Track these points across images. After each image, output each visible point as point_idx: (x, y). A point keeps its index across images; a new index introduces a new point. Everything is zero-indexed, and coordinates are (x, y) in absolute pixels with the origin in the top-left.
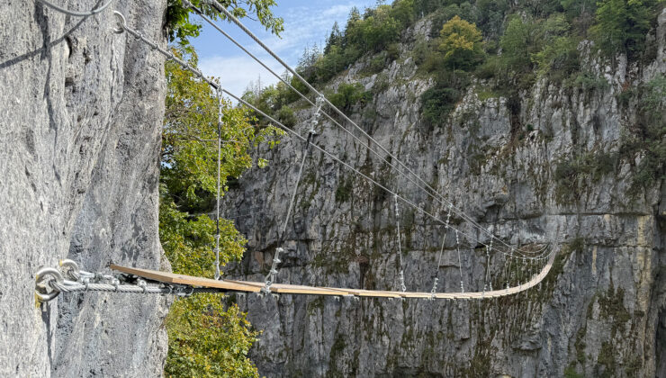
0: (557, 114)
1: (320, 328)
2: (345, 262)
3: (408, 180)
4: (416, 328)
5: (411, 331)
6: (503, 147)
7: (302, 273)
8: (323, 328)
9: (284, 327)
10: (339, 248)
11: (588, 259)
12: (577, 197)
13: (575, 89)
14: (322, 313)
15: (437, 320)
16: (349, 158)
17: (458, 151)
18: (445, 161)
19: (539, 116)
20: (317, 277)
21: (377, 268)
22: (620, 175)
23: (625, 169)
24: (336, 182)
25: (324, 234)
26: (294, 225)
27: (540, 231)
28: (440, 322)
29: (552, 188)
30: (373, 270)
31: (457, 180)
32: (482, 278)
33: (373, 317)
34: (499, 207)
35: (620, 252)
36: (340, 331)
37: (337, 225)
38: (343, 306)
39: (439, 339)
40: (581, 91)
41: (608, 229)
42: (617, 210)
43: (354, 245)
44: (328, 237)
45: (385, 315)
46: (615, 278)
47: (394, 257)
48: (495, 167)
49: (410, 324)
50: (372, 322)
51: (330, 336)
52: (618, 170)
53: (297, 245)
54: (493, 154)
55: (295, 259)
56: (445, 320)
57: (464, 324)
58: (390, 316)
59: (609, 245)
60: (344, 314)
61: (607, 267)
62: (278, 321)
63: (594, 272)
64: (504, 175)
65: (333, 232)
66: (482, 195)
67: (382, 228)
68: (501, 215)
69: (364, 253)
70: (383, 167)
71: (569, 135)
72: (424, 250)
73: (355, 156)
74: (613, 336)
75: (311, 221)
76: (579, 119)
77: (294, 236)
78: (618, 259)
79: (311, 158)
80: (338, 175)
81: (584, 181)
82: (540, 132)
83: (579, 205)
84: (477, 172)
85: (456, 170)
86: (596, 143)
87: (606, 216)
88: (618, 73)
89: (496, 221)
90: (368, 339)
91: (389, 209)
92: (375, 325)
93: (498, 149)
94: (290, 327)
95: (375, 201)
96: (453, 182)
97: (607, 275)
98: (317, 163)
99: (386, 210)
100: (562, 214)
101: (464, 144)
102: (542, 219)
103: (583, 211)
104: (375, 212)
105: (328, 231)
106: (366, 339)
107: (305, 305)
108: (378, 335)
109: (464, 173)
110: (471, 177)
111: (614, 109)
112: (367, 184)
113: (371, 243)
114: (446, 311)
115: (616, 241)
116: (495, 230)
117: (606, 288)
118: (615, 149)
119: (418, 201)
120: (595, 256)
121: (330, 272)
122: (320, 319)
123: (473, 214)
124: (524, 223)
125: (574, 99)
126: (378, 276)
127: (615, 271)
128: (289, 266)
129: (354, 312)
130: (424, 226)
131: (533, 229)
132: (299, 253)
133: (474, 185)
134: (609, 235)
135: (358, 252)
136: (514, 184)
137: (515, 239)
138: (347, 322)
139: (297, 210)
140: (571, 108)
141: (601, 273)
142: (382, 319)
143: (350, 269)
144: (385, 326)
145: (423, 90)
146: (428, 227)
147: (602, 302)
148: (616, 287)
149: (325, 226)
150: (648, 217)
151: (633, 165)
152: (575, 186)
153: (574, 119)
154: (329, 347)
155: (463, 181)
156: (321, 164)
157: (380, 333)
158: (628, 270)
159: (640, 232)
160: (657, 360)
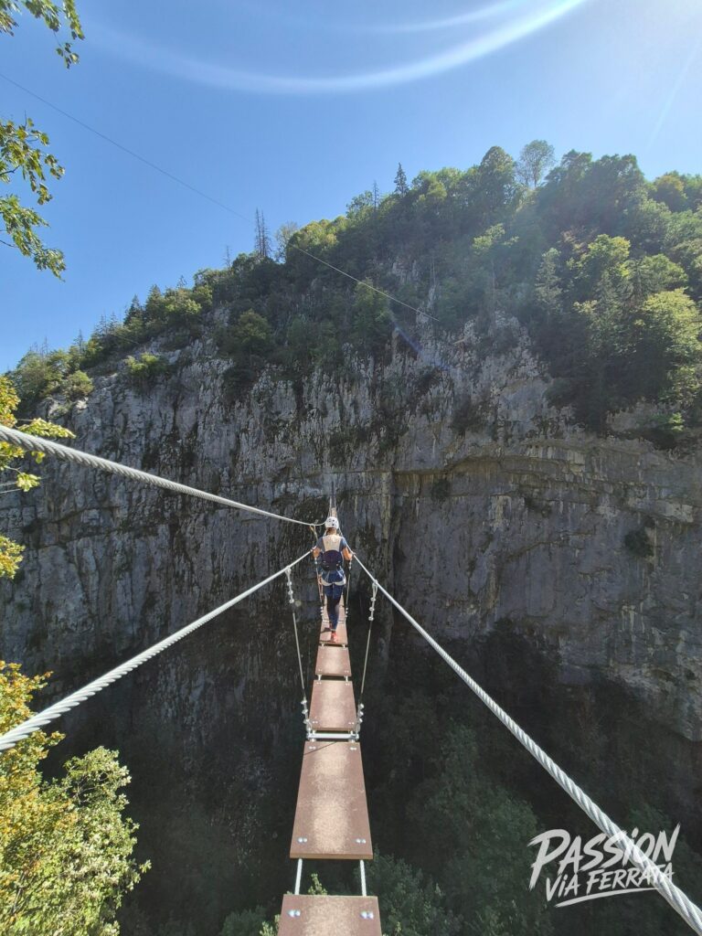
0: (329, 397)
1: (128, 591)
2: (153, 525)
3: (213, 448)
4: (223, 575)
5: (219, 578)
6: (291, 421)
7: (106, 540)
8: (132, 590)
9: (87, 596)
10: (147, 513)
11: (352, 504)
12: (344, 460)
13: (341, 379)
14: (131, 576)
15: (241, 565)
16: (155, 427)
17: (256, 423)
18: (245, 431)
19: (317, 398)
20: (123, 543)
21: (186, 528)
22: (371, 444)
23: (375, 439)
24: (142, 449)
25: (130, 500)
26: (95, 493)
27: (319, 486)
28: (244, 567)
29: (327, 453)
30: (183, 530)
31: (256, 447)
32: (277, 526)
33: (184, 571)
34: (289, 469)
35: (372, 499)
36: (150, 589)
37: (144, 491)
38: (153, 566)
39: (243, 580)
40: (345, 381)
41: (364, 482)
42: (370, 469)
43: (163, 509)
44: (134, 503)
45: (196, 568)
46: (369, 517)
47: (202, 516)
48: (286, 437)
49: (218, 572)
50: (183, 576)
51: (140, 596)
52: (371, 441)
53: (100, 513)
54: (284, 426)
55: (98, 528)
57: (263, 565)
58: (200, 568)
59: (365, 494)
60: (154, 573)
61: (364, 511)
62: (80, 591)
63: (356, 515)
64: (293, 442)
65: (139, 499)
66: (276, 460)
68: (291, 475)
69: (173, 515)
70: (189, 436)
71: (337, 412)
73: (161, 425)
74: (369, 558)
75: (115, 489)
76: (344, 402)
77: (96, 504)
78: (371, 504)
79: (112, 426)
80: (143, 442)
81: (349, 448)
82: (318, 410)
83: (346, 466)
84: (272, 441)
85: (255, 439)
86: (356, 420)
87: (363, 474)
88: (369, 370)
89: (287, 481)
90: (179, 592)
91: (197, 474)
92: (186, 578)
93: (287, 422)
94: (95, 594)
95: (183, 466)
96: (253, 448)
97: (364, 515)
98: (120, 431)
99: (194, 474)
100: (334, 473)
101: (261, 417)
102: (321, 476)
103: (348, 470)
105: (135, 496)
106: (177, 592)
107: (111, 572)
108: (189, 586)
109: (261, 442)
110: (268, 445)
111: (367, 397)
112: (174, 451)
113: (180, 505)
114: (249, 557)
115: (369, 491)
116: (287, 487)
117: (364, 525)
118: (368, 425)
119: (224, 465)
120: (356, 503)
121: (138, 536)
122: (129, 582)
123: (270, 475)
124: (308, 480)
125: (341, 387)
126: (188, 535)
127: (369, 512)
128: (90, 535)
129: (165, 571)
130: (229, 487)
131: (315, 485)
132: (102, 521)
133: (270, 452)
134: (365, 487)
135: (167, 515)
136: (300, 451)
137: (301, 493)
138: (158, 581)
139: (98, 478)
140: (338, 393)
141: (361, 515)
142: (193, 572)
143: (159, 531)
144: (195, 578)
145: (224, 368)
147: (362, 534)
148: (370, 524)
149: (131, 493)
150: (388, 473)
151: (379, 436)
152: (343, 452)
153: (341, 401)
154: (139, 606)
155: (261, 448)
156: (124, 432)
157: (191, 585)
158: (377, 511)
159: (384, 483)
160: (395, 570)
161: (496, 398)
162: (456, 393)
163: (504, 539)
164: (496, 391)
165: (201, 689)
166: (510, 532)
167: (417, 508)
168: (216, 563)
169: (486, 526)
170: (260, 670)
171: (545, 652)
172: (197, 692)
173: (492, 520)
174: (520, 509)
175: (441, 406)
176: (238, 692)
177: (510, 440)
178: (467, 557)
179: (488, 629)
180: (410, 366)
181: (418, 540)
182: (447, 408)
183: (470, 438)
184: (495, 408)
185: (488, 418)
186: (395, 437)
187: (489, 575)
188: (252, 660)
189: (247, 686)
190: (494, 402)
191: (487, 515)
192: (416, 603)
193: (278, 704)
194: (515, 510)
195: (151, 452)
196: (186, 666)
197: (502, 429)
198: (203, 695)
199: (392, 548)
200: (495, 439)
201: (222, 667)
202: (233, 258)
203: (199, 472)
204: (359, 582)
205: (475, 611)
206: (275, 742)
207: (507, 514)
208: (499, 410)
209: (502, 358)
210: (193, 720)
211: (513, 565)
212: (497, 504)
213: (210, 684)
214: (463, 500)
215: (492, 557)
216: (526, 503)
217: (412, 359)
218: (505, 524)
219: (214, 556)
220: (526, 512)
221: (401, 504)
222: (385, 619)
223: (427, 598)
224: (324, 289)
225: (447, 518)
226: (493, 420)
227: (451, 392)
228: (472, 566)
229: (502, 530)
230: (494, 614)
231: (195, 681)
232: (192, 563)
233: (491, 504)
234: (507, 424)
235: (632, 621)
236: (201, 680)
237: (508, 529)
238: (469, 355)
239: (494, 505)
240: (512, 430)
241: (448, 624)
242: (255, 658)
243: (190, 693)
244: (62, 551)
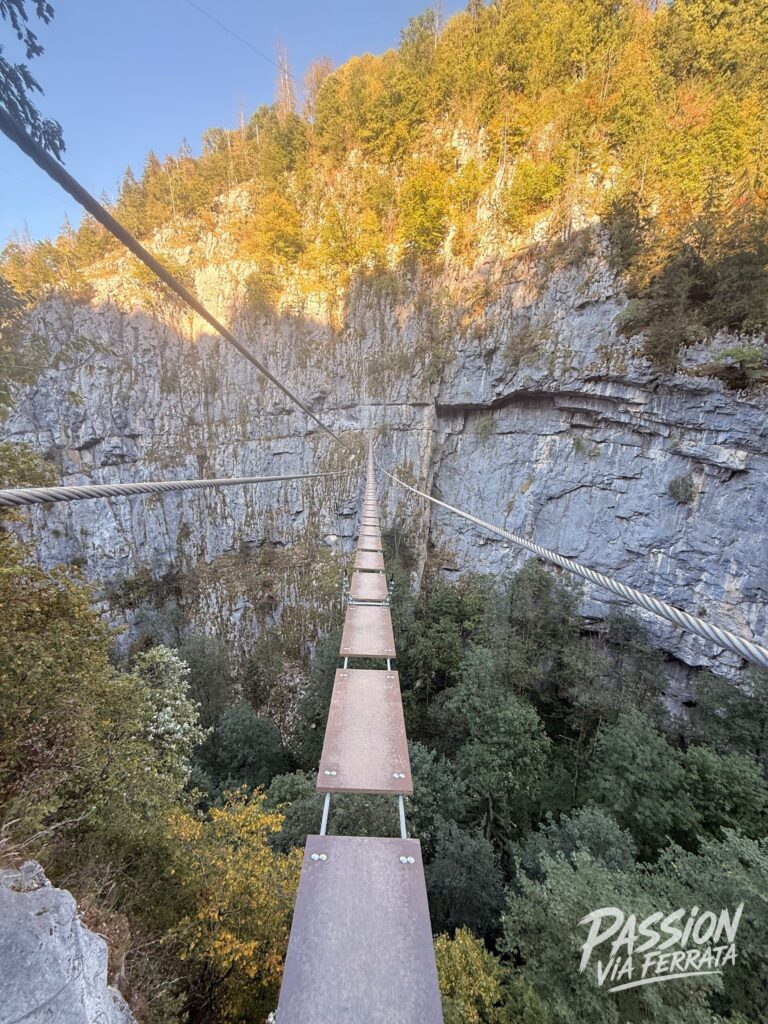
0: (369, 314)
1: (162, 521)
2: (180, 455)
3: (238, 372)
4: (257, 508)
5: (253, 511)
6: (325, 343)
7: (133, 470)
8: (165, 520)
9: (120, 524)
10: (172, 442)
11: (390, 440)
12: (384, 390)
13: (383, 293)
14: (162, 506)
15: (275, 500)
16: (171, 345)
17: (285, 344)
18: (274, 353)
19: (355, 315)
20: (151, 473)
21: (215, 459)
22: (414, 373)
23: (418, 366)
24: (159, 371)
25: (152, 428)
26: (114, 419)
27: (356, 419)
28: (278, 501)
29: (365, 381)
30: (212, 461)
31: (286, 372)
32: (311, 461)
33: (216, 504)
34: (324, 398)
35: (412, 435)
36: (184, 521)
37: (165, 418)
38: (184, 497)
39: (277, 514)
41: (404, 416)
42: (411, 401)
43: (189, 439)
44: (157, 431)
45: (228, 500)
46: (408, 454)
47: (231, 447)
48: (319, 361)
49: (252, 506)
50: (215, 508)
51: (174, 526)
52: (414, 368)
53: (122, 441)
54: (317, 349)
55: (122, 456)
56: (282, 499)
57: (298, 500)
58: (232, 501)
59: (405, 429)
60: (186, 505)
61: (403, 446)
62: (113, 519)
63: (394, 451)
64: (326, 369)
65: (163, 426)
66: (309, 388)
67: (216, 419)
68: (325, 406)
69: (200, 446)
70: (211, 357)
71: (378, 336)
72: (260, 440)
73: (177, 342)
75: (135, 415)
76: (386, 321)
77: (117, 431)
78: (411, 440)
79: (122, 341)
80: (159, 362)
81: (389, 376)
82: (355, 330)
83: (385, 397)
84: (304, 367)
85: (285, 363)
86: (398, 345)
87: (404, 406)
88: (416, 282)
89: (321, 412)
90: (214, 524)
91: (221, 400)
92: (219, 511)
93: (321, 344)
94: (128, 523)
95: (206, 392)
96: (283, 374)
97: (403, 453)
98: (131, 348)
99: (219, 402)
100: (373, 405)
101: (291, 336)
102: (357, 408)
103: (388, 402)
104: (207, 404)
105: (157, 424)
106: (211, 523)
107: (142, 501)
108: (223, 518)
109: (292, 367)
110: (299, 369)
112: (195, 374)
113: (206, 435)
114: (282, 491)
115: (409, 426)
116: (321, 419)
117: (402, 462)
118: (412, 350)
119: (251, 392)
120: (395, 438)
121: (166, 466)
122: (161, 512)
124: (344, 412)
125: (382, 302)
126: (217, 467)
127: (408, 448)
128: (114, 464)
129: (196, 502)
130: (259, 417)
131: (351, 418)
132: (125, 449)
133: (301, 378)
134: (404, 421)
135: (193, 445)
136: (334, 376)
137: (335, 427)
138: (190, 512)
139: (114, 403)
140: (379, 309)
141: (399, 451)
142: (225, 505)
143: (187, 462)
144: (228, 510)
145: (246, 273)
146: (262, 418)
147: (399, 472)
148: (408, 461)
149: (152, 420)
150: (431, 407)
151: (423, 364)
152: (382, 381)
153: (382, 321)
154: (174, 537)
155: (292, 374)
156: (136, 349)
157: (224, 517)
158: (416, 448)
159: (426, 419)
160: (431, 509)
161: (560, 322)
162: (514, 315)
163: (546, 481)
164: (560, 313)
165: (241, 611)
166: (553, 474)
167: (459, 446)
168: (248, 497)
169: (529, 467)
170: (296, 596)
171: (570, 588)
172: (238, 615)
173: (537, 461)
174: (567, 450)
175: (495, 331)
176: (277, 614)
177: (567, 374)
178: (506, 498)
179: (519, 566)
181: (457, 479)
182: (503, 332)
183: (524, 370)
184: (557, 335)
185: (547, 347)
186: (441, 366)
187: (526, 516)
188: (289, 589)
189: (285, 610)
190: (557, 327)
191: (532, 455)
192: (450, 541)
193: (315, 626)
194: (562, 450)
195: (169, 374)
196: (225, 592)
197: (561, 360)
198: (243, 617)
199: (430, 485)
200: (552, 372)
201: (261, 593)
203: (224, 399)
204: (394, 520)
205: (508, 550)
206: (312, 657)
207: (552, 455)
208: (560, 337)
209: (574, 272)
210: (235, 637)
211: (552, 506)
212: (544, 444)
213: (249, 608)
214: (508, 439)
215: (532, 498)
216: (574, 444)
218: (549, 464)
219: (246, 489)
220: (573, 454)
221: (442, 441)
222: (418, 554)
223: (461, 537)
225: (490, 457)
226: (552, 349)
227: (509, 312)
228: (510, 507)
229: (545, 471)
231: (235, 605)
232: (224, 496)
233: (537, 444)
234: (567, 354)
235: (659, 563)
236: (240, 604)
237: (552, 470)
238: (535, 266)
239: (540, 445)
240: (572, 361)
241: (480, 561)
242: (292, 586)
243: (231, 614)
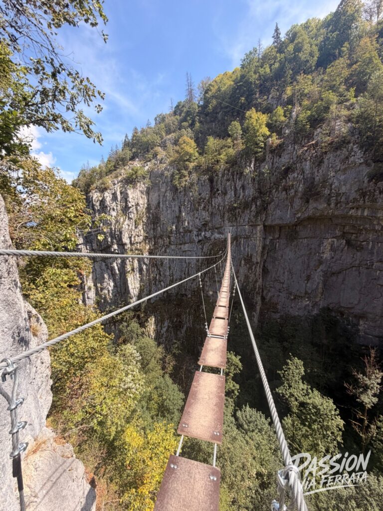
0: (228, 184)
1: (133, 282)
3: (168, 214)
4: (175, 277)
5: (173, 278)
6: (207, 198)
9: (116, 284)
10: (138, 247)
11: (240, 243)
12: (236, 219)
13: (235, 173)
15: (183, 273)
16: (140, 204)
18: (184, 205)
19: (221, 184)
20: (129, 261)
22: (252, 210)
23: (253, 207)
24: (134, 216)
25: (131, 241)
26: (116, 237)
27: (222, 234)
28: (184, 273)
29: (227, 215)
31: (189, 213)
33: (156, 275)
34: (206, 224)
35: (251, 240)
37: (136, 236)
38: (142, 272)
40: (237, 174)
41: (247, 231)
42: (250, 224)
43: (146, 245)
44: (133, 242)
45: (162, 273)
46: (249, 250)
47: (164, 249)
48: (205, 207)
49: (172, 276)
51: (138, 285)
52: (251, 207)
53: (118, 246)
54: (203, 201)
55: (118, 253)
56: (186, 273)
58: (164, 274)
59: (247, 238)
61: (247, 246)
62: (113, 281)
63: (242, 249)
64: (208, 210)
65: (135, 240)
66: (200, 219)
67: (158, 236)
68: (207, 228)
69: (150, 248)
70: (156, 208)
71: (233, 193)
72: (177, 245)
74: (248, 272)
75: (124, 235)
76: (237, 186)
77: (116, 242)
78: (250, 243)
79: (121, 204)
80: (135, 212)
81: (239, 212)
82: (222, 191)
83: (237, 222)
84: (197, 210)
85: (188, 209)
86: (243, 196)
87: (247, 226)
88: (251, 166)
89: (205, 230)
90: (155, 284)
91: (160, 227)
92: (157, 278)
93: (205, 199)
94: (119, 283)
95: (154, 224)
96: (187, 214)
97: (247, 250)
98: (124, 207)
99: (159, 228)
100: (231, 226)
102: (223, 229)
103: (238, 224)
104: (154, 229)
105: (133, 239)
107: (125, 273)
108: (159, 282)
109: (192, 210)
110: (195, 212)
111: (250, 182)
112: (149, 216)
113: (153, 243)
114: (187, 269)
115: (250, 236)
116: (205, 234)
117: (246, 254)
118: (250, 199)
119: (173, 223)
120: (242, 242)
122: (133, 278)
123: (196, 228)
124: (216, 230)
125: (235, 177)
127: (249, 247)
129: (148, 274)
130: (176, 234)
131: (220, 233)
132: (119, 250)
133: (196, 215)
134: (247, 234)
136: (212, 215)
137: (213, 237)
138: (145, 278)
140: (234, 181)
141: (244, 249)
142: (161, 275)
144: (162, 278)
146: (178, 235)
147: (245, 260)
148: (249, 254)
150: (261, 226)
151: (256, 205)
152: (236, 215)
153: (235, 186)
154: (138, 290)
155: (192, 214)
156: (126, 207)
158: (254, 247)
159: (258, 232)
160: (263, 279)
161: (332, 179)
162: (305, 177)
163: (329, 264)
164: (332, 174)
165: (166, 328)
166: (334, 260)
167: (277, 245)
168: (171, 272)
169: (318, 256)
170: (193, 322)
171: (350, 327)
172: (165, 329)
173: (323, 253)
174: (342, 246)
175: (295, 186)
176: (183, 331)
177: (339, 205)
178: (305, 273)
179: (315, 312)
180: (277, 162)
181: (277, 263)
182: (299, 186)
183: (313, 205)
184: (331, 185)
185: (326, 192)
186: (266, 205)
187: (318, 283)
189: (187, 329)
190: (330, 181)
191: (320, 249)
192: (274, 296)
193: (201, 338)
194: (338, 247)
195: (138, 217)
196: (159, 318)
197: (334, 198)
198: (167, 330)
199: (261, 266)
200: (329, 205)
201: (176, 319)
202: (175, 106)
203: (161, 226)
204: (243, 284)
205: (308, 302)
207: (333, 249)
208: (333, 186)
209: (338, 153)
210: (163, 341)
211: (334, 278)
212: (327, 244)
213: (170, 326)
214: (305, 241)
215: (321, 273)
216: (346, 243)
217: (278, 157)
218: (331, 254)
219: (170, 268)
220: (346, 248)
221: (268, 243)
222: (256, 303)
223: (280, 294)
224: (226, 118)
225: (295, 251)
226: (329, 193)
227: (302, 176)
228: (308, 278)
229: (329, 258)
230: (320, 305)
231: (164, 324)
232: (160, 271)
233: (323, 243)
234: (338, 195)
236: (166, 324)
237: (333, 258)
238: (316, 152)
239: (325, 244)
240: (341, 198)
241: (292, 308)
242: (190, 316)
243: (161, 329)
244: (104, 264)
